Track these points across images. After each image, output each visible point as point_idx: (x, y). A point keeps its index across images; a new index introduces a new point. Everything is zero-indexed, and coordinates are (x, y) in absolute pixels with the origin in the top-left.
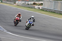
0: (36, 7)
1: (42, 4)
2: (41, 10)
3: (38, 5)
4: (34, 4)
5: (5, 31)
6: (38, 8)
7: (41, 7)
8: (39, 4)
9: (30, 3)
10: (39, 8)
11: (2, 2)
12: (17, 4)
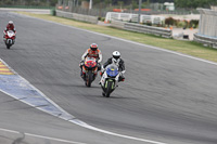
0: (176, 32)
1: (195, 23)
2: (194, 43)
3: (181, 25)
4: (169, 22)
5: (66, 116)
6: (182, 38)
7: (191, 33)
8: (186, 22)
9: (153, 18)
10: (186, 37)
11: (55, 14)
12: (109, 22)
